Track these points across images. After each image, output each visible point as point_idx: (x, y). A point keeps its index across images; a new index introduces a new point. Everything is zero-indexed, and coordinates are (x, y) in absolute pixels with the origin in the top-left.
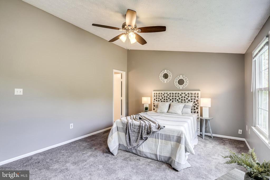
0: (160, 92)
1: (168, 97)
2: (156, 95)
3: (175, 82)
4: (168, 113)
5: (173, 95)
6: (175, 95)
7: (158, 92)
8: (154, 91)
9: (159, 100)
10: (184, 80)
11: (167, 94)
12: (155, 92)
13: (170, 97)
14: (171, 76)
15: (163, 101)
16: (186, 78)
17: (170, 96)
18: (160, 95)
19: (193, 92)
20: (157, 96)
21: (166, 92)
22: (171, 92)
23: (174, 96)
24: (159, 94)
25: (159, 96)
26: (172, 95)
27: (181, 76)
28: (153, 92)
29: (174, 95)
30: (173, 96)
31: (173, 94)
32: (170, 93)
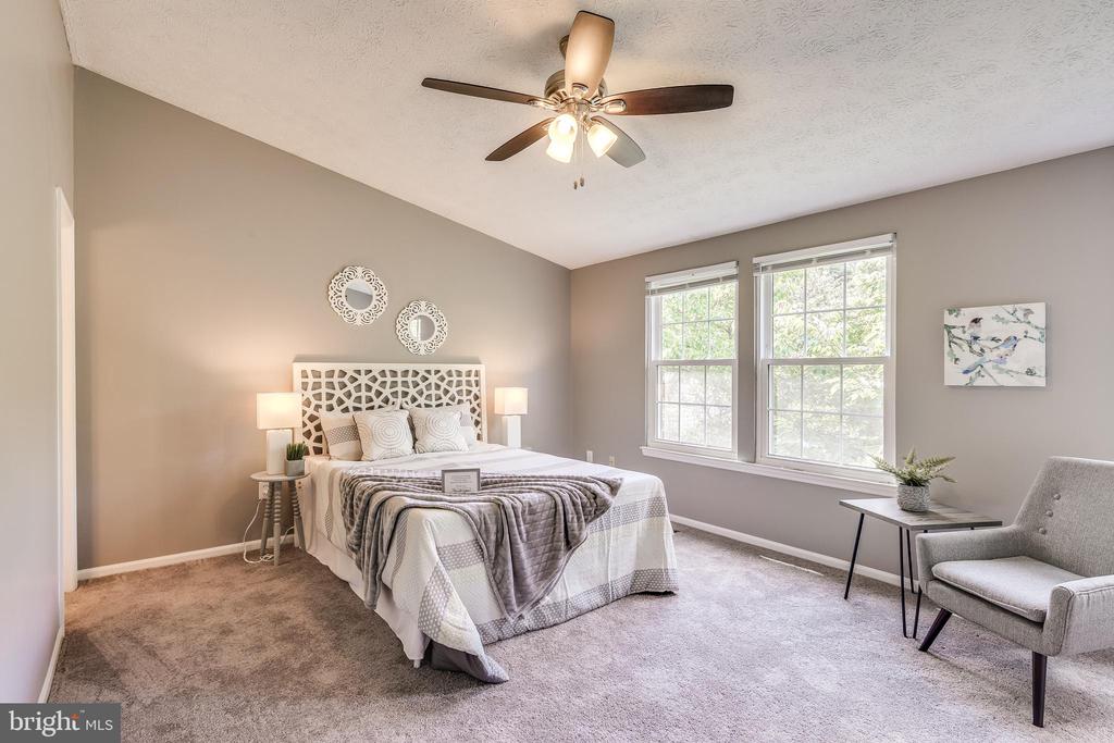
0: (337, 367)
1: (376, 386)
2: (311, 380)
3: (399, 326)
4: (418, 455)
5: (394, 379)
6: (404, 379)
7: (323, 367)
8: (299, 359)
9: (334, 402)
10: (435, 321)
11: (371, 375)
12: (309, 367)
13: (381, 389)
14: (385, 298)
15: (351, 409)
16: (442, 314)
17: (383, 384)
18: (336, 380)
19: (464, 368)
20: (317, 386)
21: (363, 367)
22: (387, 367)
23: (400, 384)
24: (330, 374)
25: (331, 385)
26: (389, 379)
27: (423, 303)
28: (298, 368)
29: (399, 379)
30: (394, 384)
31: (394, 373)
32: (384, 371)
